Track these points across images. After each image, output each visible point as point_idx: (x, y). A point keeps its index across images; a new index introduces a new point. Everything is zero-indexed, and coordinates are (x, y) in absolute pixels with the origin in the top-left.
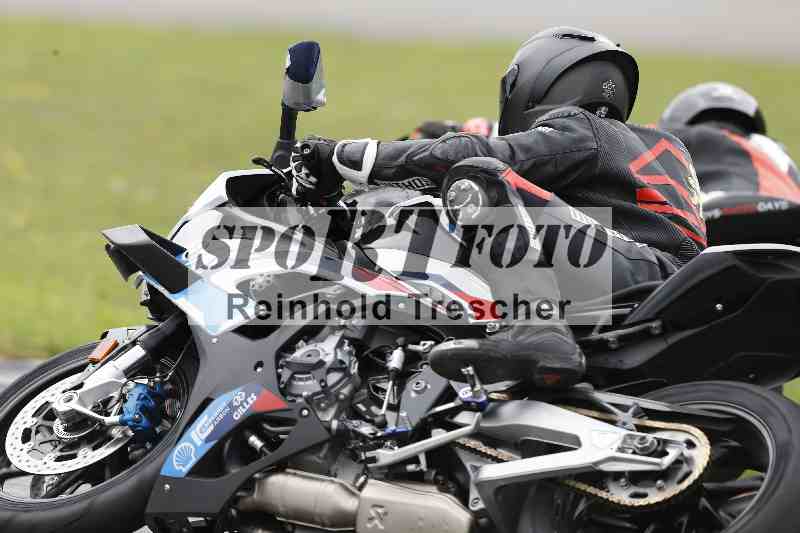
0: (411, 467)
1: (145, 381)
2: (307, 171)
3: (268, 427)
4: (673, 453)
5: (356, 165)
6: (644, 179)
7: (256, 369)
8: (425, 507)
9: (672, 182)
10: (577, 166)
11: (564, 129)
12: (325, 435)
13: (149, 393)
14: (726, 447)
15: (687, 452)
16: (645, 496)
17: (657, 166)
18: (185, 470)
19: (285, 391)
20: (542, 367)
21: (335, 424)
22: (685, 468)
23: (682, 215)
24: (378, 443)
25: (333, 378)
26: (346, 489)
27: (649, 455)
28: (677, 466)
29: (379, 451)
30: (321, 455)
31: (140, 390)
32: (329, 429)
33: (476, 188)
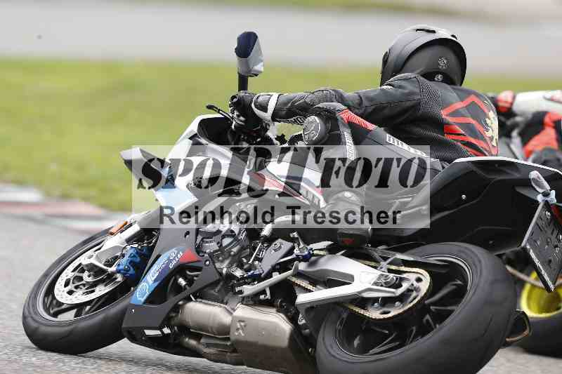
0: (262, 297)
1: (136, 246)
2: (238, 113)
3: (188, 273)
4: (405, 286)
5: (264, 109)
6: (450, 120)
7: (185, 236)
8: (265, 321)
9: (474, 122)
10: (406, 110)
11: (400, 87)
12: (218, 277)
13: (137, 253)
14: (455, 285)
15: (416, 284)
16: (388, 312)
17: (464, 112)
18: (143, 300)
19: (199, 249)
20: (340, 233)
21: (224, 271)
22: (414, 294)
23: (475, 143)
24: (244, 281)
25: (226, 241)
26: (228, 310)
27: (389, 287)
28: (410, 293)
29: (244, 286)
30: (217, 290)
31: (132, 251)
32: (221, 274)
33: (318, 121)
